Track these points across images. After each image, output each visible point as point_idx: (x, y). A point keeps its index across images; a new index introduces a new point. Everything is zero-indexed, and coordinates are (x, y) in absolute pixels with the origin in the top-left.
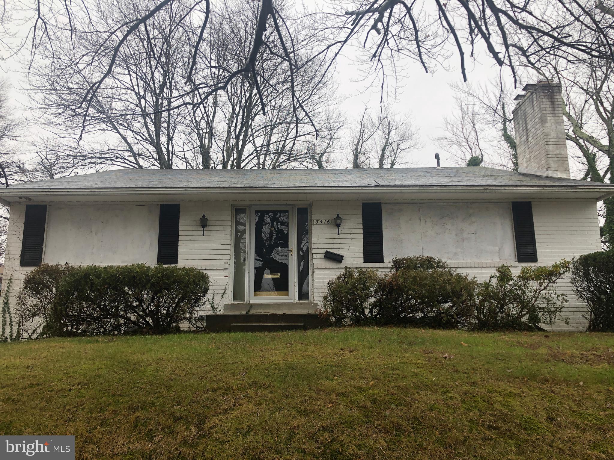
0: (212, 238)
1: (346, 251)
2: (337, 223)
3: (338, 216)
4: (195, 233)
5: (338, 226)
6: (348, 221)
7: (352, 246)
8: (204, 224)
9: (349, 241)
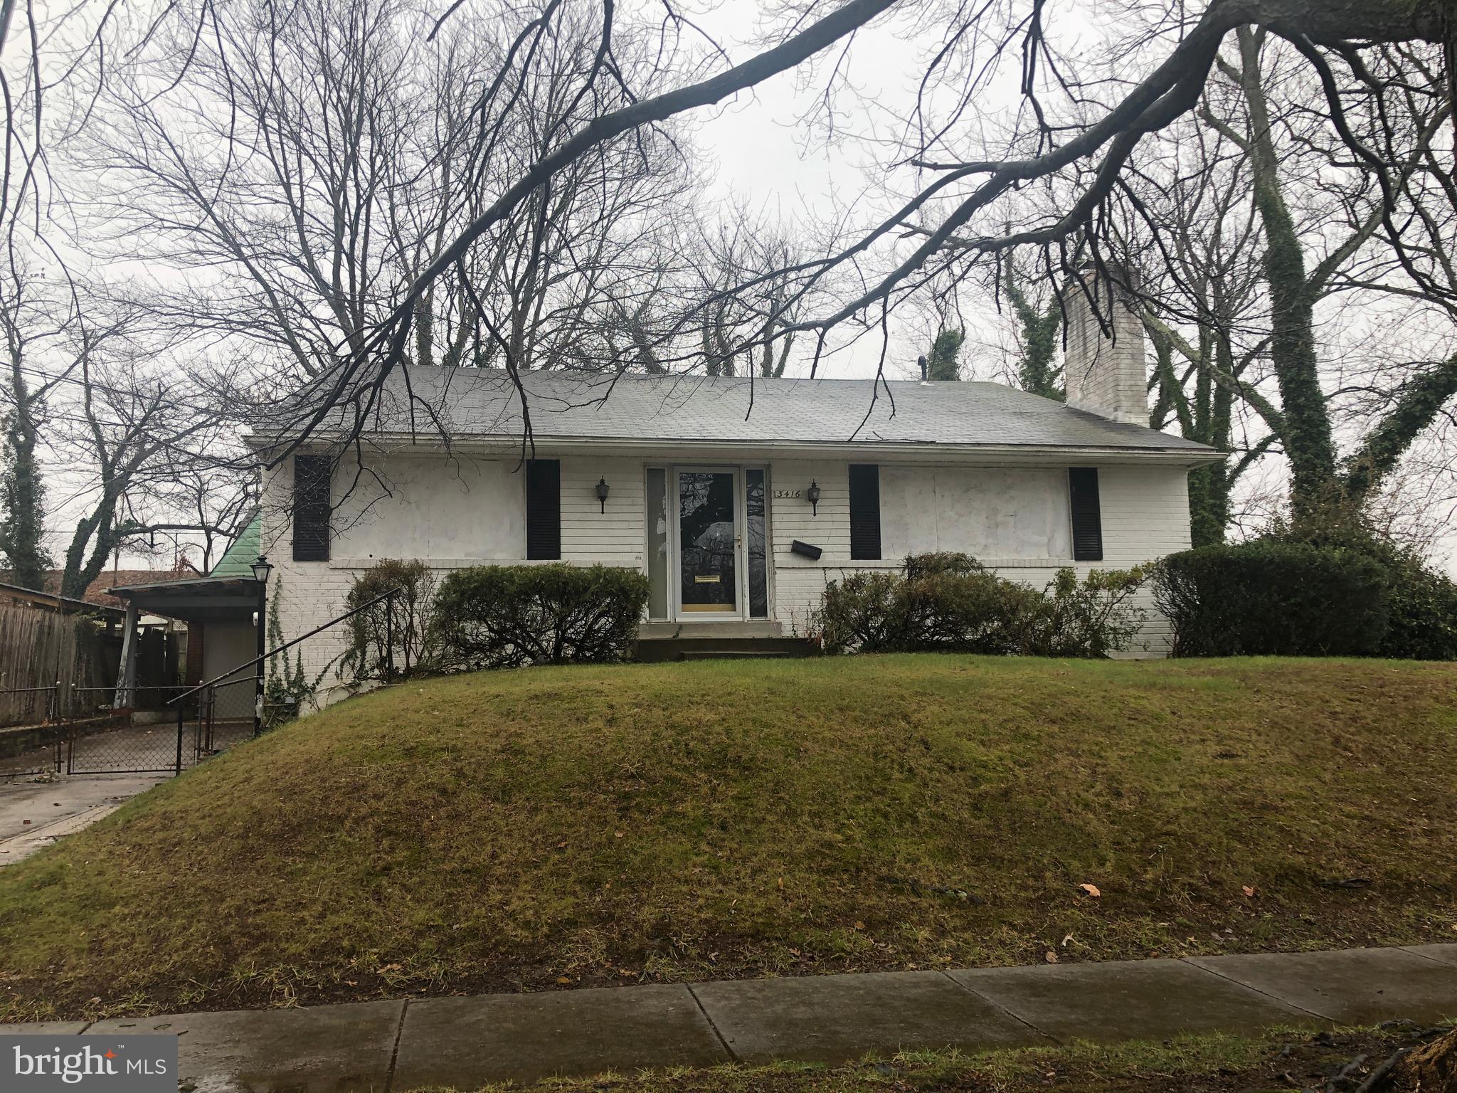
0: (615, 517)
1: (824, 541)
2: (811, 497)
3: (814, 484)
4: (587, 509)
5: (814, 501)
6: (829, 494)
7: (834, 533)
8: (601, 494)
9: (830, 525)
